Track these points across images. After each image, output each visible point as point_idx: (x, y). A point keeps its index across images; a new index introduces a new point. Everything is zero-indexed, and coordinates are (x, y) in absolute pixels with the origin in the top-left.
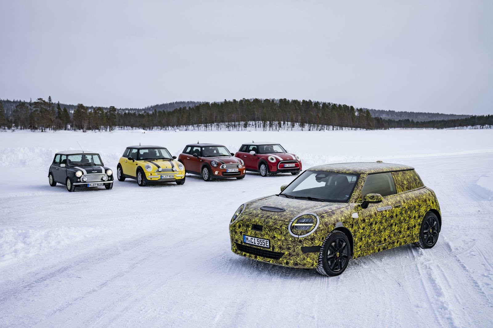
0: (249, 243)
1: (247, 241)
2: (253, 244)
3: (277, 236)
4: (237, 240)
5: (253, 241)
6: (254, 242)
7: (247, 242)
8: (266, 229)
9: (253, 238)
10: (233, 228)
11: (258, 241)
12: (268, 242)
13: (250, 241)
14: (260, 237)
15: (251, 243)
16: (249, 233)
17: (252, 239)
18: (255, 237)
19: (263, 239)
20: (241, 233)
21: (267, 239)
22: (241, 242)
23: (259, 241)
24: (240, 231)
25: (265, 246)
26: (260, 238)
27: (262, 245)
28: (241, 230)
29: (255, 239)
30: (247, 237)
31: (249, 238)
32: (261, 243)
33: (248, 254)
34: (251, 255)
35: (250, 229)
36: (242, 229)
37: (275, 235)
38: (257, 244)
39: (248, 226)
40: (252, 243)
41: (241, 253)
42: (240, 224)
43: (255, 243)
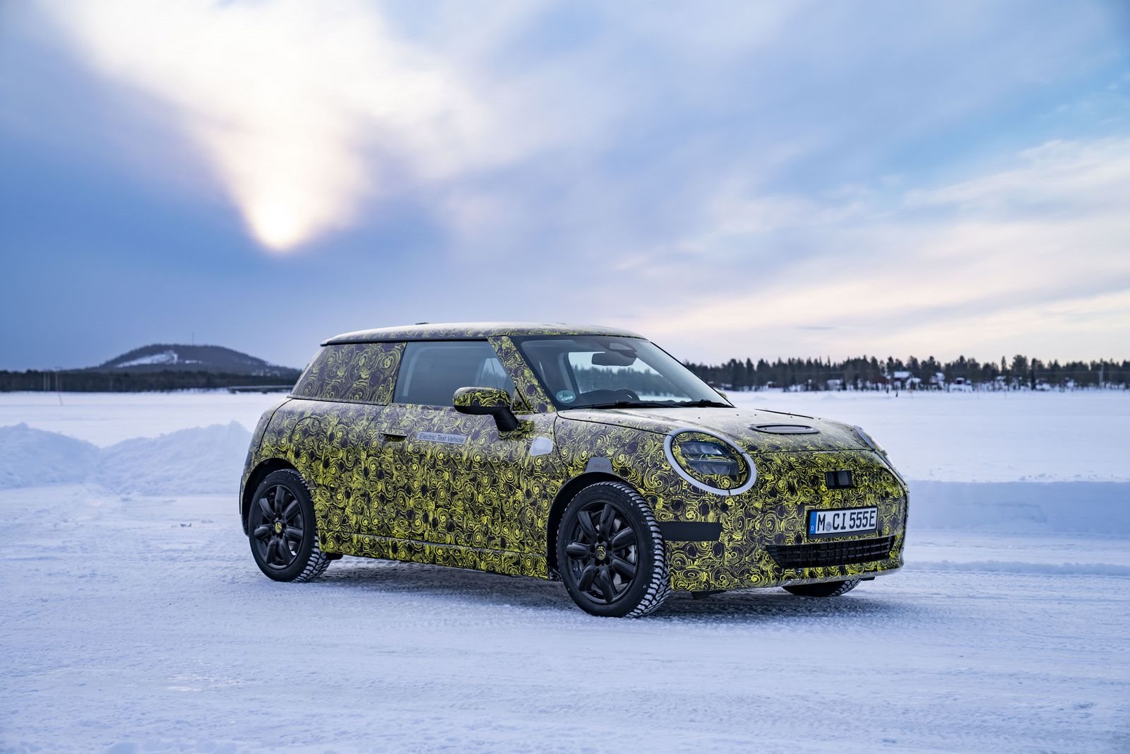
0: (825, 532)
1: (821, 527)
2: (839, 530)
3: (891, 490)
4: (781, 537)
5: (839, 521)
6: (841, 525)
7: (821, 531)
8: (863, 479)
9: (841, 513)
10: (767, 500)
11: (853, 516)
12: (874, 515)
13: (829, 524)
14: (855, 503)
15: (832, 531)
16: (826, 502)
17: (838, 515)
18: (843, 509)
19: (863, 507)
20: (800, 508)
21: (873, 506)
22: (799, 539)
23: (854, 519)
24: (799, 503)
25: (868, 528)
26: (856, 508)
27: (862, 528)
28: (803, 499)
29: (844, 514)
30: (822, 514)
31: (829, 516)
32: (858, 522)
33: (820, 570)
34: (829, 568)
35: (823, 488)
36: (805, 495)
37: (888, 489)
38: (848, 529)
39: (815, 481)
40: (835, 528)
41: (797, 573)
42: (791, 480)
43: (843, 528)
